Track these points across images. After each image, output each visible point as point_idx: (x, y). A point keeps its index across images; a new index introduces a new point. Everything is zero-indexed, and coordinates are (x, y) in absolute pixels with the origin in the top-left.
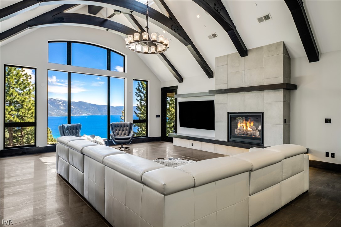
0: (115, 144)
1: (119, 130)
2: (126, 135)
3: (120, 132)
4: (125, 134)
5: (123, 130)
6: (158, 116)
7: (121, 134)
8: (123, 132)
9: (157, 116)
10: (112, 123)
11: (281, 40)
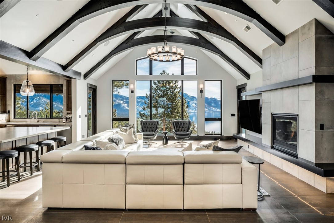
0: (176, 138)
1: (180, 127)
2: (185, 132)
3: (180, 129)
4: (184, 130)
5: (183, 127)
6: (233, 115)
7: (182, 130)
8: (183, 129)
9: (231, 115)
10: (174, 121)
11: (313, 18)
